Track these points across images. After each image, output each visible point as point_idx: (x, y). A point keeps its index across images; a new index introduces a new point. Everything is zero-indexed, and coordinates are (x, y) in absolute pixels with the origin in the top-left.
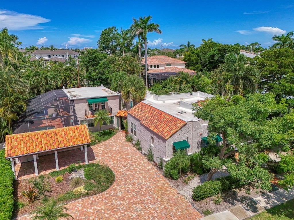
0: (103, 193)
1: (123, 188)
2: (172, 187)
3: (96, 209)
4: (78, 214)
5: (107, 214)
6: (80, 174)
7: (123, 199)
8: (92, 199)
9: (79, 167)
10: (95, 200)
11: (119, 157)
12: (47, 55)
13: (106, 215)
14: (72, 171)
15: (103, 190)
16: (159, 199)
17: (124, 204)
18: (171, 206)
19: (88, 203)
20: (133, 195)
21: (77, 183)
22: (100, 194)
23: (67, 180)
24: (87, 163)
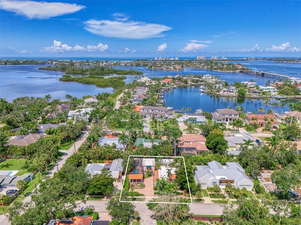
1: (145, 189)
6: (139, 185)
7: (144, 191)
8: (140, 189)
9: (140, 183)
12: (151, 110)
13: (141, 192)
14: (138, 184)
15: (142, 189)
18: (150, 194)
20: (146, 191)
21: (138, 186)
23: (137, 185)
24: (142, 183)
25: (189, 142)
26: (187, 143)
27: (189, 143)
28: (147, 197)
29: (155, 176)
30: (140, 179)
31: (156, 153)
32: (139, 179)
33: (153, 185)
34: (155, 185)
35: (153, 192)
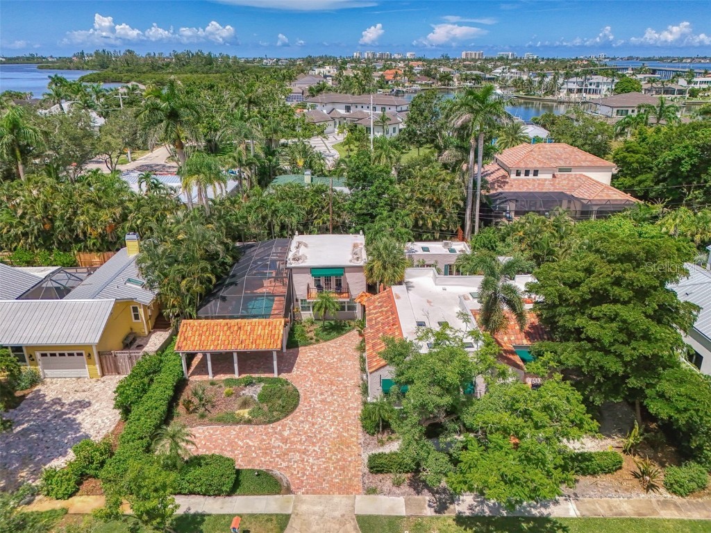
0: (268, 426)
1: (296, 427)
2: (360, 444)
3: (248, 443)
4: (226, 444)
5: (256, 453)
6: (253, 392)
7: (285, 441)
8: (251, 429)
9: (260, 380)
10: (254, 432)
11: (324, 377)
12: (344, 106)
13: (254, 454)
14: (250, 383)
15: (270, 422)
16: (328, 455)
17: (282, 447)
18: (335, 468)
19: (243, 434)
20: (301, 439)
21: (245, 404)
22: (264, 426)
23: (238, 396)
24: (275, 375)
25: (536, 173)
26: (522, 176)
27: (531, 176)
28: (303, 508)
29: (369, 331)
30: (263, 347)
31: (373, 207)
32: (253, 348)
33: (357, 391)
34: (375, 394)
35: (362, 448)
